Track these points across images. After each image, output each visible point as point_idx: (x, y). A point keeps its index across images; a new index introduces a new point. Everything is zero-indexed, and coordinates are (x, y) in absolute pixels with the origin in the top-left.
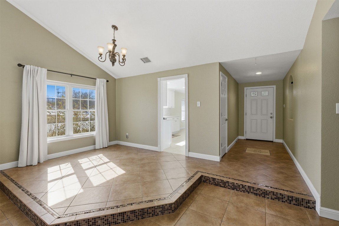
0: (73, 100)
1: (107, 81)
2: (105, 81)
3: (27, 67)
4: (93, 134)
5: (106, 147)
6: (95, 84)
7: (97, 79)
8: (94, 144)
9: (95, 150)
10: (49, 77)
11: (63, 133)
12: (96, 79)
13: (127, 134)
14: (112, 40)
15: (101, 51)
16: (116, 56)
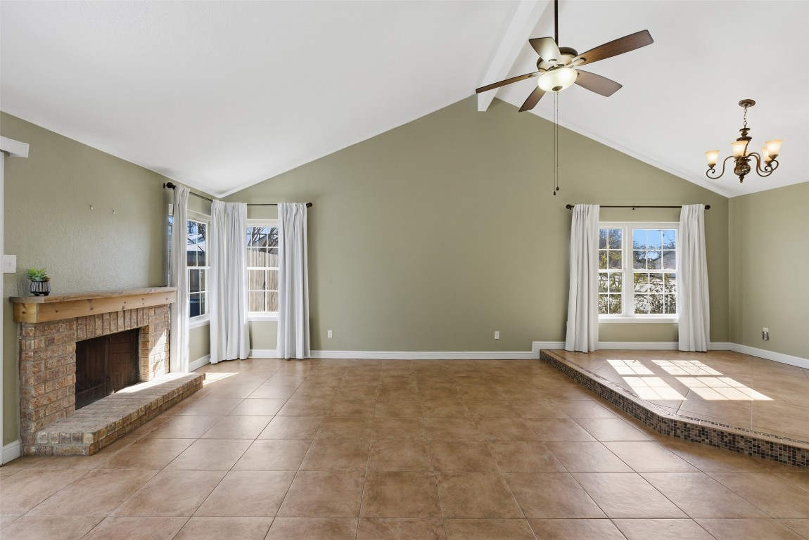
0: (634, 252)
1: (707, 207)
2: (702, 207)
3: (577, 208)
4: (673, 320)
5: (702, 352)
6: (678, 218)
7: (683, 206)
8: (676, 339)
9: (677, 351)
10: (603, 217)
11: (616, 309)
12: (681, 207)
13: (766, 330)
14: (741, 130)
15: (713, 158)
16: (750, 160)
